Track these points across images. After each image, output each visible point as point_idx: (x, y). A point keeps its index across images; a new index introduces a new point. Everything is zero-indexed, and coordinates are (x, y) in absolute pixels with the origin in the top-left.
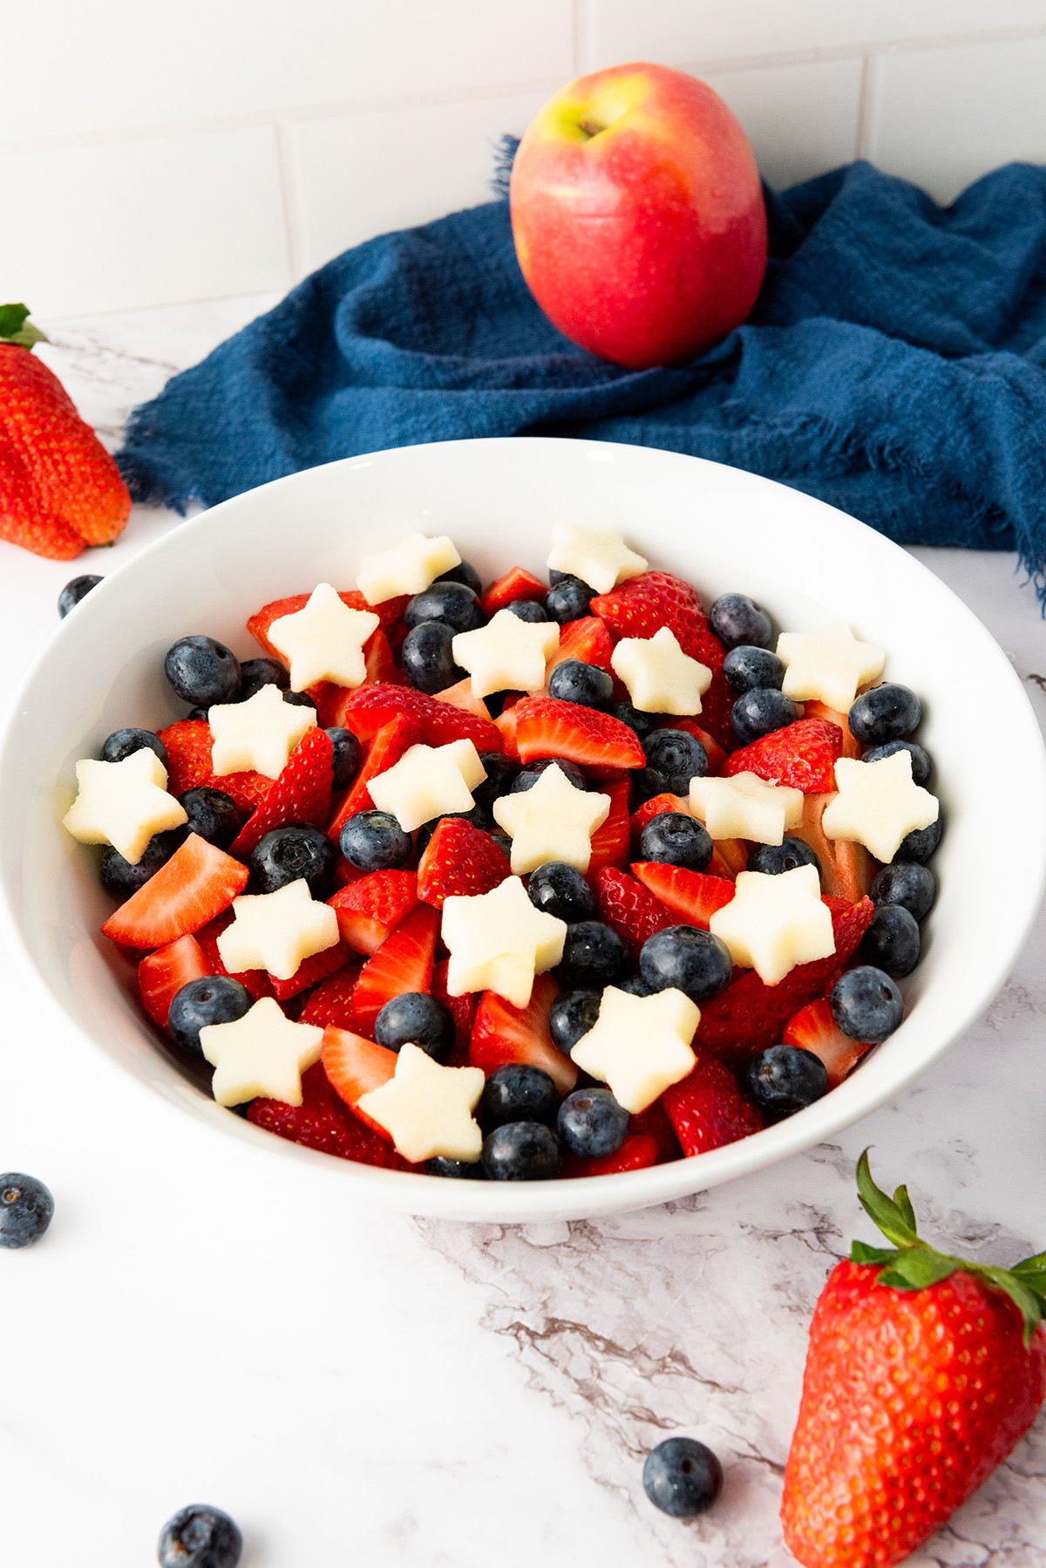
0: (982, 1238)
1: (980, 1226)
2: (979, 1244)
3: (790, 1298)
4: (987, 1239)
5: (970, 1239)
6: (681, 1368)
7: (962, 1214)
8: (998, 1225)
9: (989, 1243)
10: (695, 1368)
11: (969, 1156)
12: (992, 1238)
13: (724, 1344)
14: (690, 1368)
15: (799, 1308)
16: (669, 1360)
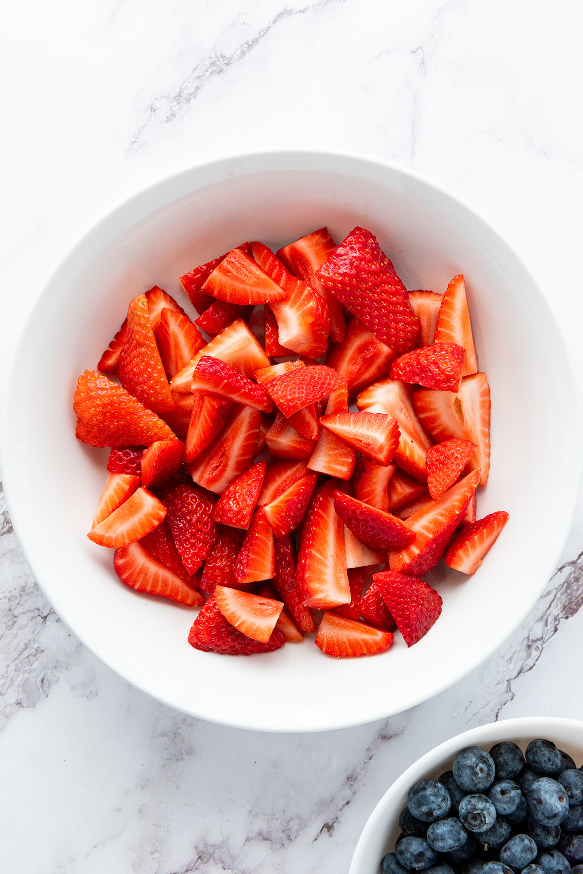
0: (42, 686)
1: (49, 687)
2: (39, 684)
3: (30, 588)
4: (41, 689)
5: (42, 681)
6: (5, 530)
7: (57, 682)
8: (47, 696)
9: (39, 689)
10: (4, 536)
11: (87, 696)
12: (41, 690)
13: (13, 552)
14: (4, 533)
15: (23, 590)
16: (10, 525)
